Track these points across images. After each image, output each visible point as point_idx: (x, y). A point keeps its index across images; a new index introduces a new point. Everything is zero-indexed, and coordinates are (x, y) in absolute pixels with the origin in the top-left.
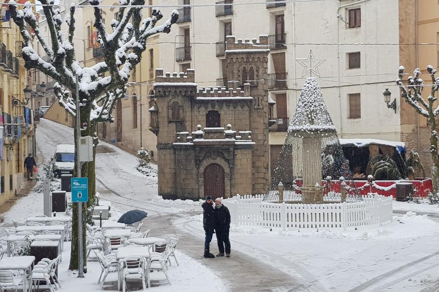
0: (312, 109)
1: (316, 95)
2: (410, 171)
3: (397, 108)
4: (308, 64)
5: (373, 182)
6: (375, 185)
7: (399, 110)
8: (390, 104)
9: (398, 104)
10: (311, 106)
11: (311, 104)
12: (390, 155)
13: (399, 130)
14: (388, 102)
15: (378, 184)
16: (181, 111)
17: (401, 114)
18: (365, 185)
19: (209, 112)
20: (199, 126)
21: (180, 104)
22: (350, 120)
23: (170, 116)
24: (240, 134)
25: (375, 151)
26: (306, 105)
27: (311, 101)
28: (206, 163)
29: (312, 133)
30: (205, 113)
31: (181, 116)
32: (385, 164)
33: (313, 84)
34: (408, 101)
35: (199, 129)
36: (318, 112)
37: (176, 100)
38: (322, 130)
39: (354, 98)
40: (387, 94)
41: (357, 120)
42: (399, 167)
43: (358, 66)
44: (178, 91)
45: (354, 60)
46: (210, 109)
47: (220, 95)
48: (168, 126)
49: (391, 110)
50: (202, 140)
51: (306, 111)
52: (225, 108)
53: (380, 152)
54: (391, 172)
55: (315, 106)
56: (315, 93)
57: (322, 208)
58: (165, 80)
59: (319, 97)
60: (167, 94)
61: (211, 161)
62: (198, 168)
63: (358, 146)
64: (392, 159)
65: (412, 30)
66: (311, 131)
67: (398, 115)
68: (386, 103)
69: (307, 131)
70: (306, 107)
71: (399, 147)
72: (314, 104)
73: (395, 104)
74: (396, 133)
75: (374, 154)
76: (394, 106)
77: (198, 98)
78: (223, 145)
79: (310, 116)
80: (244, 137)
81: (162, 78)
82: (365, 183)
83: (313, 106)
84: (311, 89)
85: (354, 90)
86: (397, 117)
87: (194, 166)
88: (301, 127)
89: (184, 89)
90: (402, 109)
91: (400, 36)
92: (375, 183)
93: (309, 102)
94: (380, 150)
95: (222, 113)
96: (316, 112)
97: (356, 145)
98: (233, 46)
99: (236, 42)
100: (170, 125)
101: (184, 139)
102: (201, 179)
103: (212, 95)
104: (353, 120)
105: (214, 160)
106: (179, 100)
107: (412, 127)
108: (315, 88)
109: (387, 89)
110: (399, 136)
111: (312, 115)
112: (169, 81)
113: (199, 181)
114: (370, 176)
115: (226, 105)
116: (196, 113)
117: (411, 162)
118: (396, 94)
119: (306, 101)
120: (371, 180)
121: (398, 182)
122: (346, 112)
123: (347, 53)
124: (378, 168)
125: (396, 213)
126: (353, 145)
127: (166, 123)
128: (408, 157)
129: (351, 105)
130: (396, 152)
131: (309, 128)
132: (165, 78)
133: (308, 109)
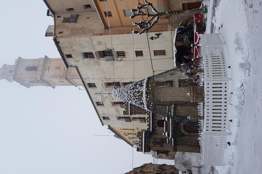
0: (132, 95)
1: (123, 91)
2: (189, 25)
3: (159, 33)
4: (105, 95)
5: (195, 44)
6: (196, 43)
7: (160, 33)
8: (157, 37)
9: (157, 33)
10: (131, 96)
11: (129, 96)
12: (182, 36)
13: (170, 32)
14: (156, 38)
15: (196, 42)
16: (157, 140)
17: (162, 31)
18: (196, 48)
19: (158, 125)
20: (163, 134)
21: (153, 140)
22: (166, 55)
23: (160, 146)
24: (168, 113)
25: (179, 43)
26: (130, 99)
27: (127, 96)
28: (183, 131)
29: (149, 96)
30: (159, 128)
31: (160, 140)
32: (186, 38)
33: (117, 93)
34: (150, 28)
35: (165, 134)
36: (134, 91)
37: (151, 142)
38: (146, 89)
39: (156, 53)
40: (152, 38)
41: (166, 51)
42: (188, 31)
43: (142, 51)
44: (147, 141)
45: (139, 54)
46: (156, 125)
47: (150, 120)
48: (165, 147)
49: (160, 36)
50: (170, 133)
51: (134, 99)
52: (156, 118)
53: (179, 41)
54: (189, 35)
55: (130, 93)
56: (122, 92)
57: (208, 93)
58: (142, 147)
59: (125, 90)
60: (148, 146)
61: (182, 128)
62: (186, 135)
63: (176, 52)
64: (183, 34)
65: (125, 28)
66: (147, 97)
67: (163, 33)
68: (157, 39)
69: (147, 100)
70: (131, 99)
71: (177, 32)
72: (129, 93)
73: (158, 34)
74: (171, 33)
75: (180, 44)
76: (158, 35)
77: (151, 130)
78: (173, 123)
79: (137, 97)
80: (170, 111)
81: (141, 148)
82: (195, 48)
83: (130, 94)
84: (120, 95)
85: (152, 53)
86: (164, 33)
87: (185, 137)
88: (144, 103)
89: (146, 138)
90: (160, 31)
91: (127, 33)
92: (195, 43)
93: (128, 97)
94: (178, 41)
95: (158, 119)
96: (134, 92)
97: (176, 53)
98: (127, 112)
99: (126, 110)
100: (164, 146)
101: (170, 141)
102: (192, 134)
103: (150, 123)
104: (166, 53)
105: (181, 126)
106: (152, 140)
107: (169, 26)
108: (119, 92)
109: (150, 38)
110: (173, 32)
111: (136, 95)
112: (142, 145)
113: (193, 135)
114: (192, 46)
115: (155, 117)
116: (158, 132)
117: (185, 25)
118: (153, 34)
119: (128, 99)
120: (194, 45)
121: (195, 31)
122: (162, 57)
123: (136, 57)
124: (187, 41)
125: (213, 31)
126: (176, 54)
127: (163, 147)
128: (183, 27)
129: (159, 55)
130: (179, 33)
131: (145, 98)
132: (141, 147)
133: (133, 98)
